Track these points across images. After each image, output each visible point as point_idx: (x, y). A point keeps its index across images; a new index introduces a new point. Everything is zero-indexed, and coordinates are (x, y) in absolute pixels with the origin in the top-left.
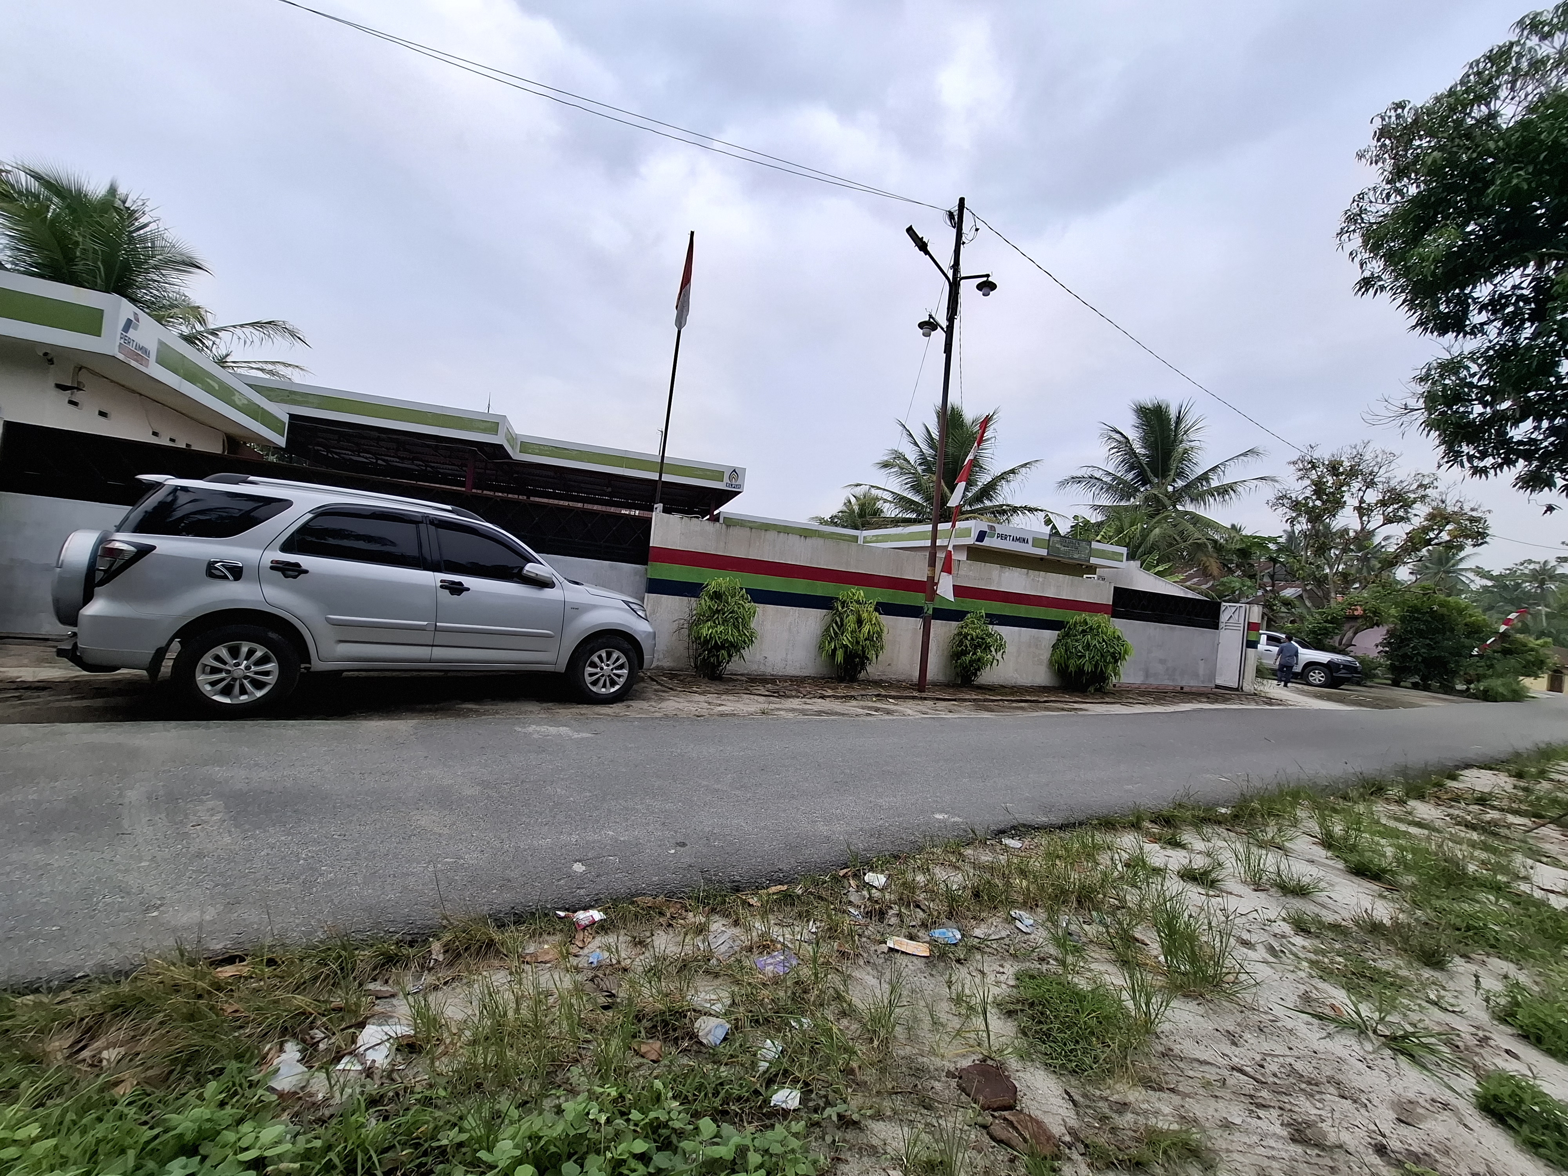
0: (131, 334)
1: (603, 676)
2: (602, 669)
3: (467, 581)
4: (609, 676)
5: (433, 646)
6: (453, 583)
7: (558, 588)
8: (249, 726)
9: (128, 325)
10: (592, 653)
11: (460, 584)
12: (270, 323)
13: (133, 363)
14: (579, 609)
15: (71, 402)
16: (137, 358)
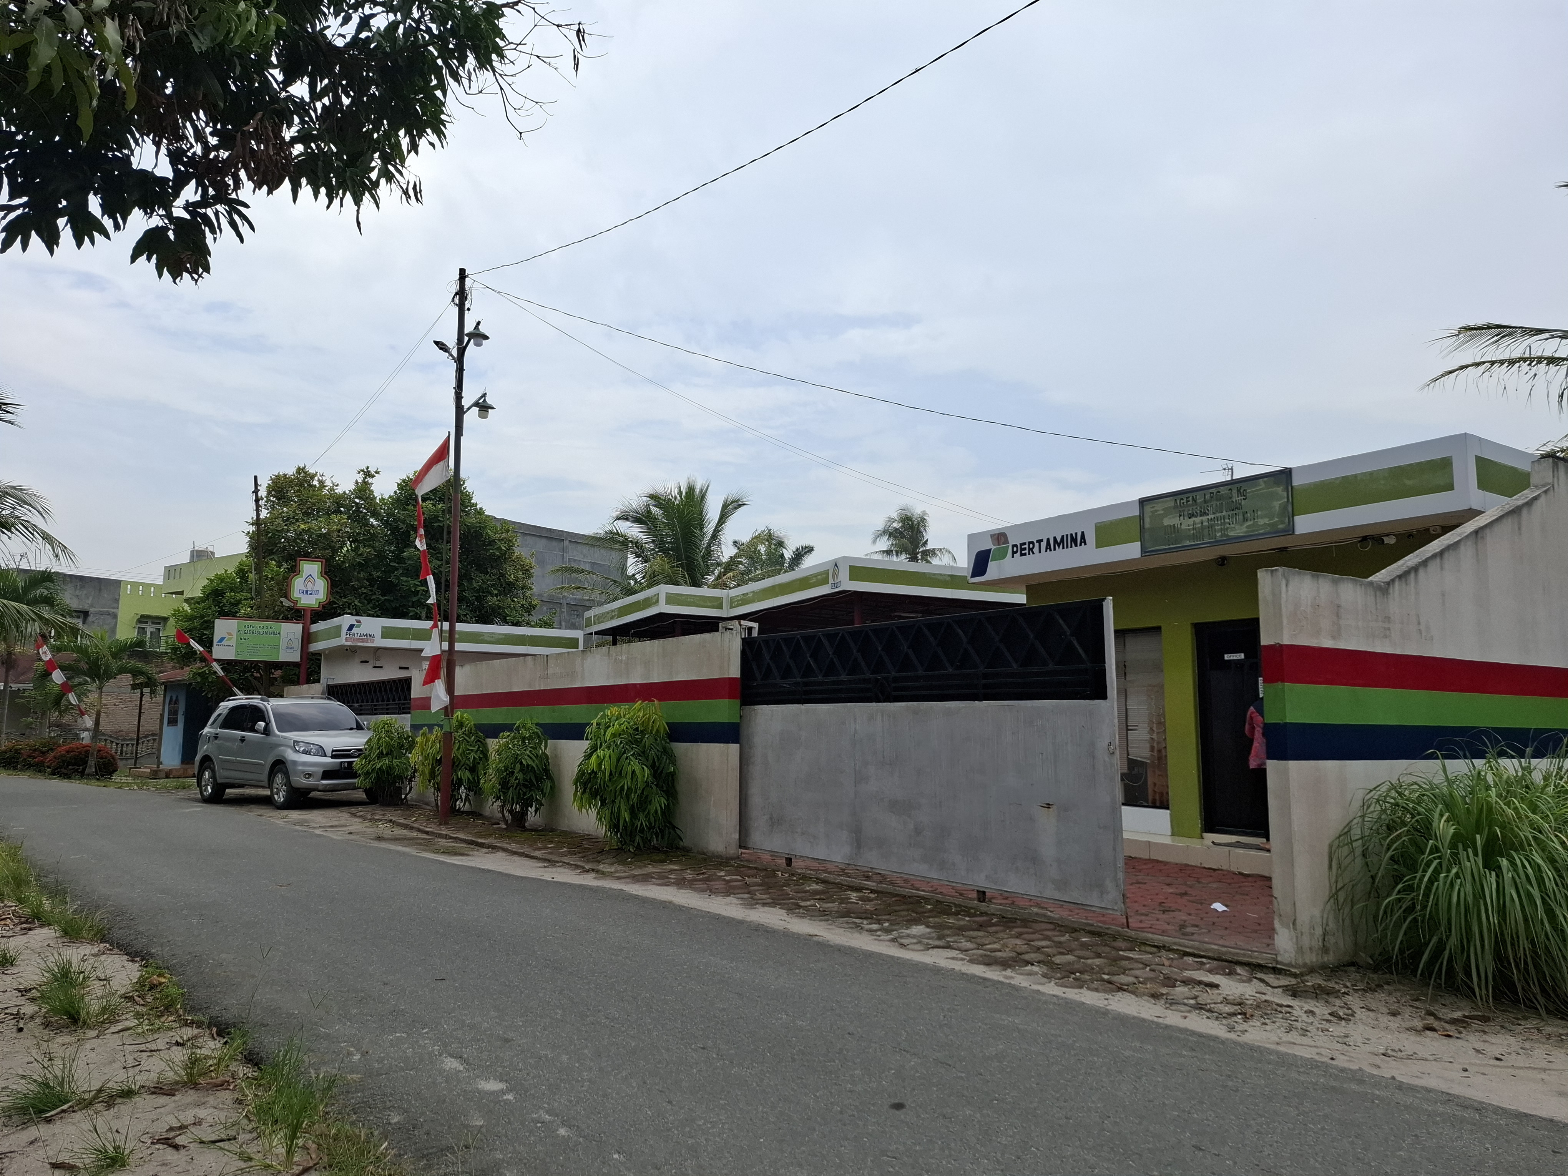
0: (354, 630)
7: (271, 736)
9: (351, 627)
10: (275, 775)
11: (244, 737)
15: (375, 667)
16: (363, 641)
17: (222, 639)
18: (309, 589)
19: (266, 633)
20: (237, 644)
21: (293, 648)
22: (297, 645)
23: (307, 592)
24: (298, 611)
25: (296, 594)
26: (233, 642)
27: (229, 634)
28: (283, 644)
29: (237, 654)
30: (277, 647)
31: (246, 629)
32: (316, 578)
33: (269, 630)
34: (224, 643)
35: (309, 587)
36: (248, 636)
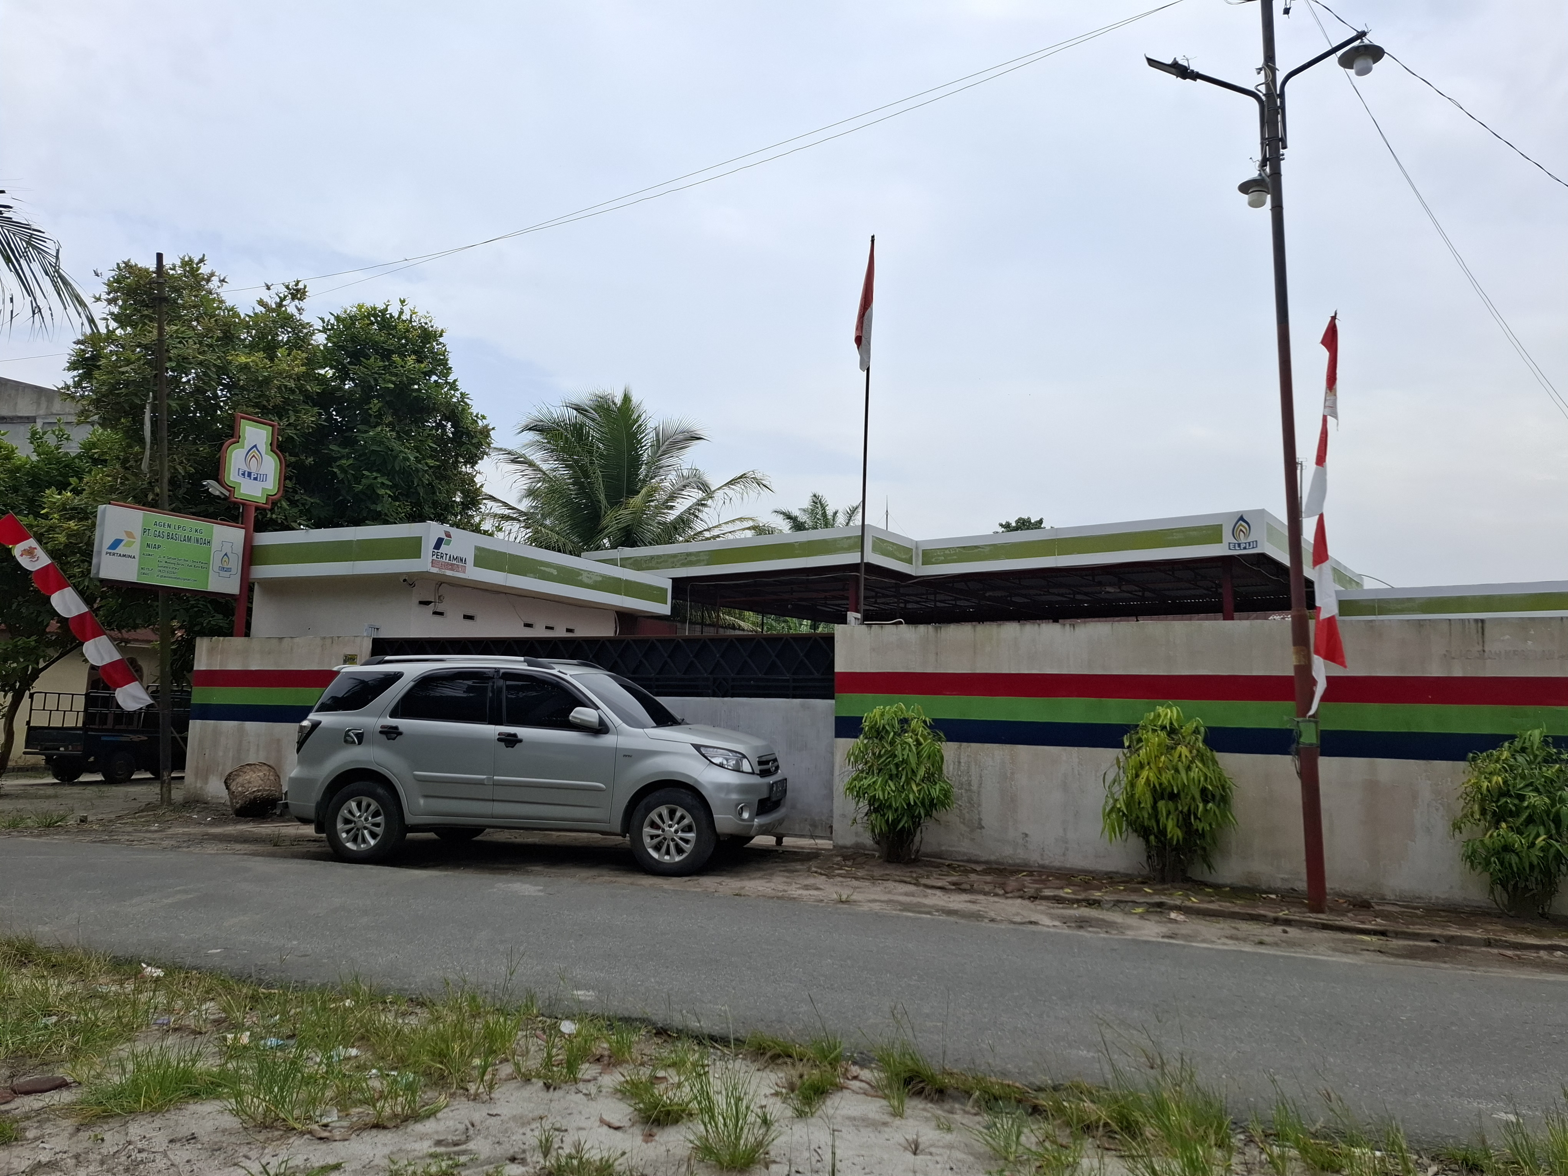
0: (444, 549)
1: (665, 839)
2: (663, 830)
3: (522, 732)
4: (673, 840)
5: (493, 800)
6: (510, 735)
7: (613, 734)
8: (367, 868)
9: (439, 543)
10: (649, 810)
11: (515, 735)
12: (741, 477)
13: (449, 573)
14: (632, 756)
15: (435, 613)
16: (452, 567)
17: (116, 543)
18: (253, 470)
19: (189, 540)
20: (142, 554)
21: (229, 570)
22: (236, 564)
23: (249, 474)
24: (236, 505)
25: (232, 475)
26: (135, 549)
27: (129, 534)
28: (215, 562)
29: (142, 570)
30: (205, 566)
31: (157, 528)
32: (263, 453)
33: (194, 535)
34: (120, 550)
35: (253, 467)
36: (158, 541)
